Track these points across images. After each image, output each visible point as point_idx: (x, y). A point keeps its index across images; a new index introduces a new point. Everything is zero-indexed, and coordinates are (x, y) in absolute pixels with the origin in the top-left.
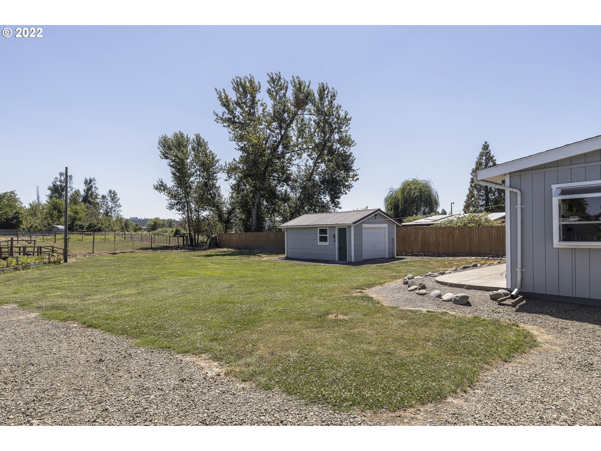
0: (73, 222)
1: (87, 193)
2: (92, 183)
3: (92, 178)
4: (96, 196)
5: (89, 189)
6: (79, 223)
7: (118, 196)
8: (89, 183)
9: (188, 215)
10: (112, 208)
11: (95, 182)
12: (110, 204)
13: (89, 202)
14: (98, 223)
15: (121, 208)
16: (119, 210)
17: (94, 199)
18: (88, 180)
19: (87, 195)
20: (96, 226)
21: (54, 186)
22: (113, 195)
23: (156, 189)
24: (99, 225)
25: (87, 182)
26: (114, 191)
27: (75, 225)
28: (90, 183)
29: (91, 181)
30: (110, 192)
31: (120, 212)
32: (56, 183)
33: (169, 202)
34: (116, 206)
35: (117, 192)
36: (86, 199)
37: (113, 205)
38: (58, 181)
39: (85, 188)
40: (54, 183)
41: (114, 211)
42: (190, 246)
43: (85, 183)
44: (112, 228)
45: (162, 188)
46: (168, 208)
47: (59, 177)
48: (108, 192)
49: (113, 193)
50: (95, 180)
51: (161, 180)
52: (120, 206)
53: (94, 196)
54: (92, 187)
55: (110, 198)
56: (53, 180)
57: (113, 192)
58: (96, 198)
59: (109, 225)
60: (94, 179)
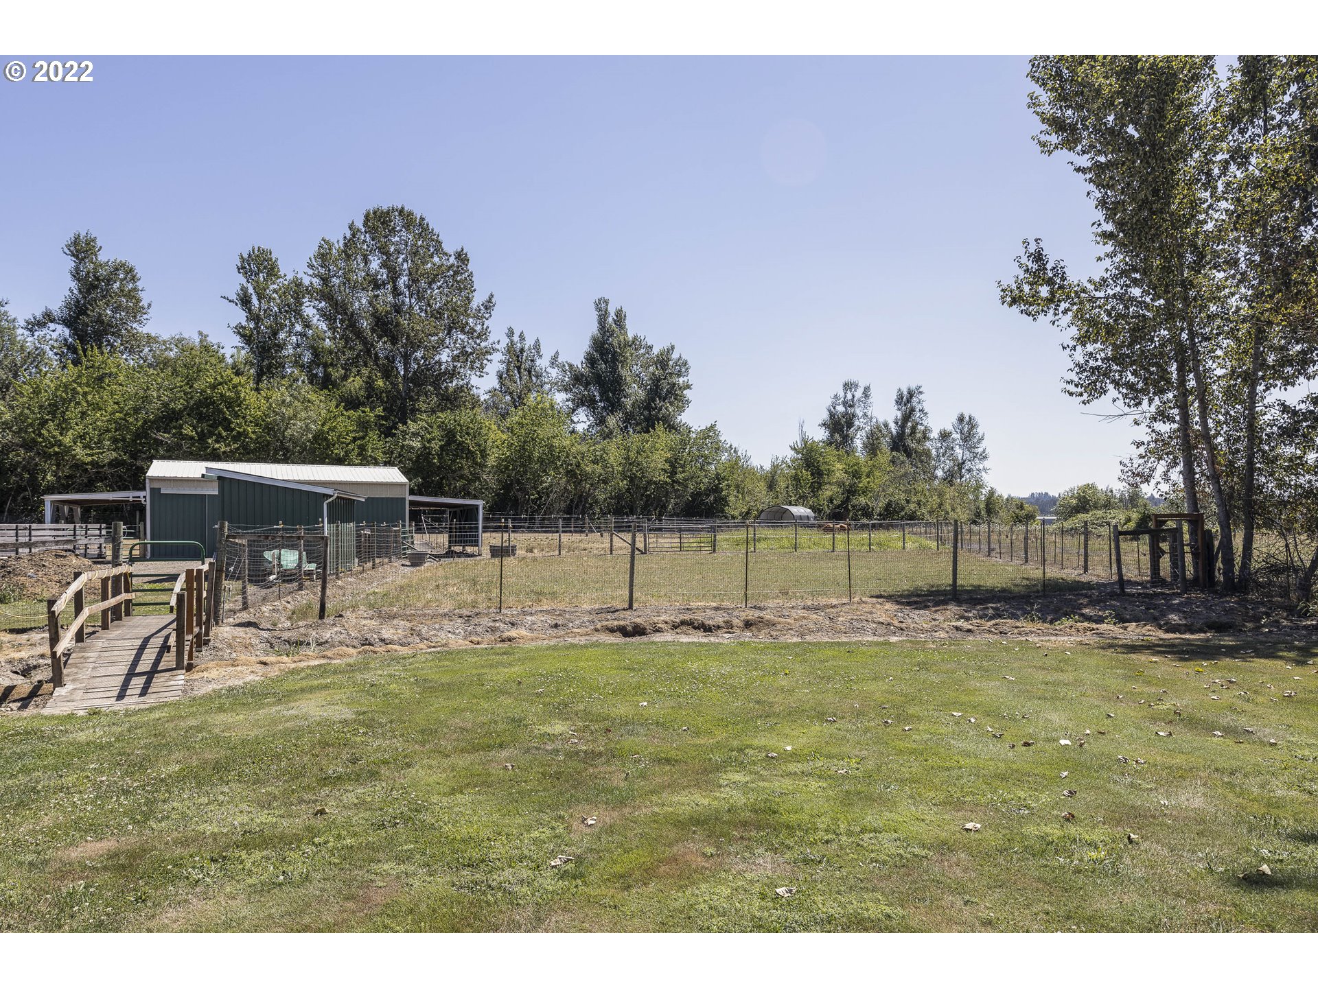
0: (847, 500)
1: (903, 427)
2: (914, 399)
3: (913, 387)
4: (924, 433)
5: (907, 417)
6: (863, 500)
7: (980, 430)
8: (907, 400)
9: (1185, 417)
10: (963, 463)
11: (921, 397)
12: (958, 452)
13: (908, 452)
14: (908, 502)
15: (986, 463)
16: (981, 467)
17: (919, 442)
18: (905, 393)
19: (903, 432)
20: (903, 509)
21: (832, 415)
22: (967, 428)
23: (1014, 301)
24: (912, 506)
25: (902, 398)
26: (970, 418)
27: (853, 506)
28: (909, 401)
29: (911, 394)
30: (961, 419)
31: (983, 473)
32: (834, 408)
33: (1079, 356)
34: (974, 457)
35: (979, 419)
36: (898, 443)
37: (968, 455)
38: (839, 405)
39: (899, 414)
40: (832, 409)
41: (969, 471)
42: (1194, 584)
43: (897, 402)
44: (948, 513)
45: (1044, 291)
46: (1072, 388)
47: (842, 395)
48: (954, 420)
49: (968, 424)
50: (921, 393)
51: (1033, 248)
52: (985, 458)
53: (919, 435)
54: (912, 410)
55: (958, 436)
56: (829, 402)
57: (967, 418)
58: (925, 438)
59: (940, 506)
60: (918, 388)
